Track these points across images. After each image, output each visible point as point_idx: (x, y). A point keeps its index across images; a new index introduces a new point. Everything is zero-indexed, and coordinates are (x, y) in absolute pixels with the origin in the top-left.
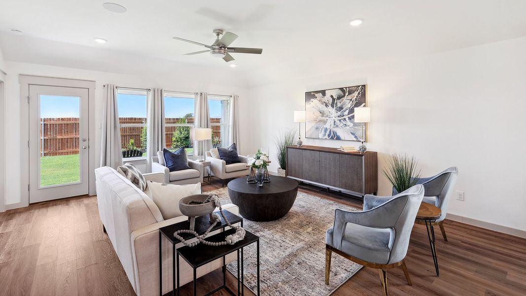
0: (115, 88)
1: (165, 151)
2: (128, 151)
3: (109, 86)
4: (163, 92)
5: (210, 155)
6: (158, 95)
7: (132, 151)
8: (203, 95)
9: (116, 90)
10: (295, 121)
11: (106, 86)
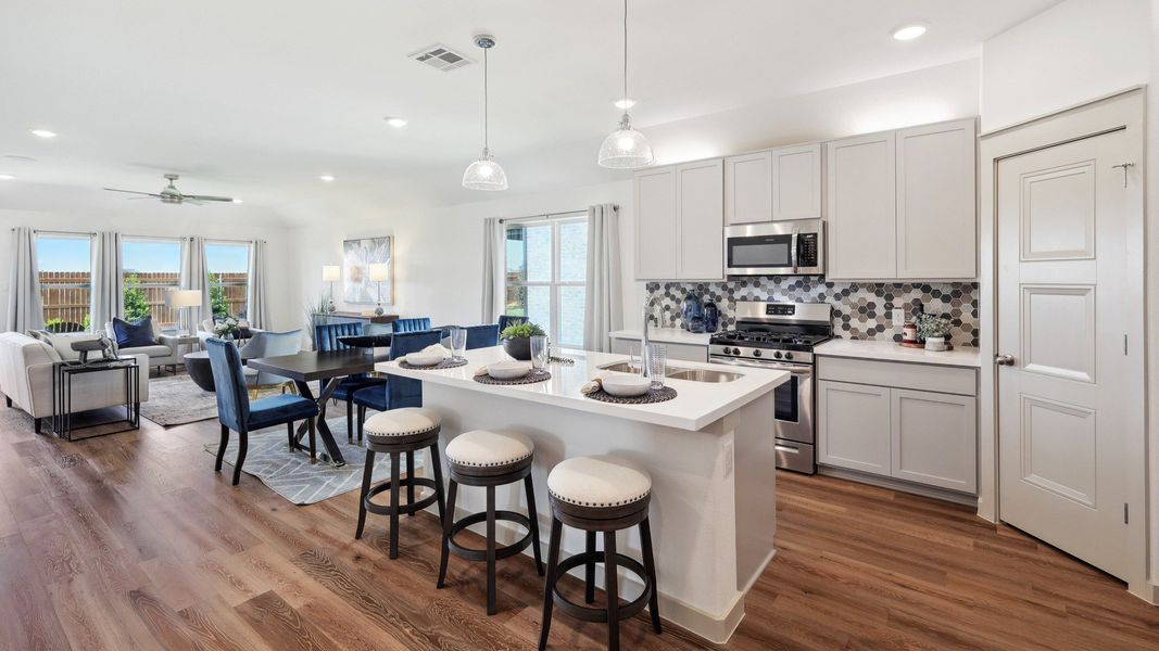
0: (32, 232)
1: (116, 321)
2: (64, 324)
3: (22, 231)
4: (120, 237)
5: (202, 329)
6: (110, 243)
7: (70, 324)
8: (196, 240)
9: (34, 236)
10: (324, 279)
11: (16, 231)
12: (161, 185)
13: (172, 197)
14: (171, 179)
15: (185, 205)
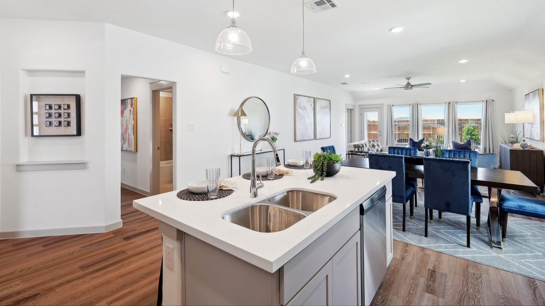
0: (392, 106)
3: (389, 106)
10: (506, 123)
12: (405, 82)
13: (409, 86)
14: (408, 79)
15: (414, 89)
